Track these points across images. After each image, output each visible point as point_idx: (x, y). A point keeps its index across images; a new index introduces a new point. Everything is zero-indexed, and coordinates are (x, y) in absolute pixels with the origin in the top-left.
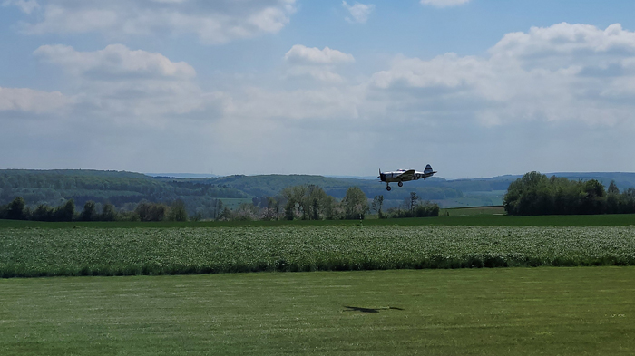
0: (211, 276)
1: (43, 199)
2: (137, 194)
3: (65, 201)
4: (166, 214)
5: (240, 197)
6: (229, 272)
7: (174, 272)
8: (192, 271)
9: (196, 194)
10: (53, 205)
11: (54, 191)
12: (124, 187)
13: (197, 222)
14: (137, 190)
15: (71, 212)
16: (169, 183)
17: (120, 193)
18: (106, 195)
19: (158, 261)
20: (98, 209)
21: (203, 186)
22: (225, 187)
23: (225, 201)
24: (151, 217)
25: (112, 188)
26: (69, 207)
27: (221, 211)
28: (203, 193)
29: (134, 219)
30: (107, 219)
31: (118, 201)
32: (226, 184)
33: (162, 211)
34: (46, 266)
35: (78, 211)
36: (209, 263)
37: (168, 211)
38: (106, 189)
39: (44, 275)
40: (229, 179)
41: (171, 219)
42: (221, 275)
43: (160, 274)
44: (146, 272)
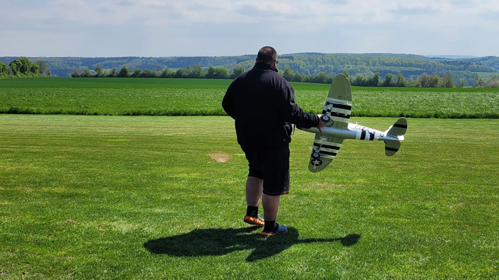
0: (475, 120)
1: (359, 72)
2: (419, 69)
3: (373, 74)
4: (439, 82)
5: (492, 71)
6: (486, 118)
7: (453, 117)
8: (464, 117)
9: (460, 69)
10: (366, 77)
11: (365, 67)
12: (411, 65)
13: (460, 88)
14: (419, 66)
15: (377, 81)
16: (440, 62)
17: (407, 69)
18: (398, 69)
19: (444, 111)
20: (394, 80)
21: (465, 64)
22: (480, 64)
23: (480, 75)
24: (429, 85)
25: (402, 66)
26: (376, 78)
27: (477, 81)
28: (464, 69)
29: (417, 86)
30: (401, 85)
31: (407, 74)
32: (481, 62)
33: (436, 81)
34: (381, 112)
35: (381, 81)
36: (473, 113)
37: (441, 81)
38: (399, 66)
39: (380, 116)
40: (484, 59)
41: (443, 86)
42: (481, 120)
43: (445, 118)
44: (436, 116)
